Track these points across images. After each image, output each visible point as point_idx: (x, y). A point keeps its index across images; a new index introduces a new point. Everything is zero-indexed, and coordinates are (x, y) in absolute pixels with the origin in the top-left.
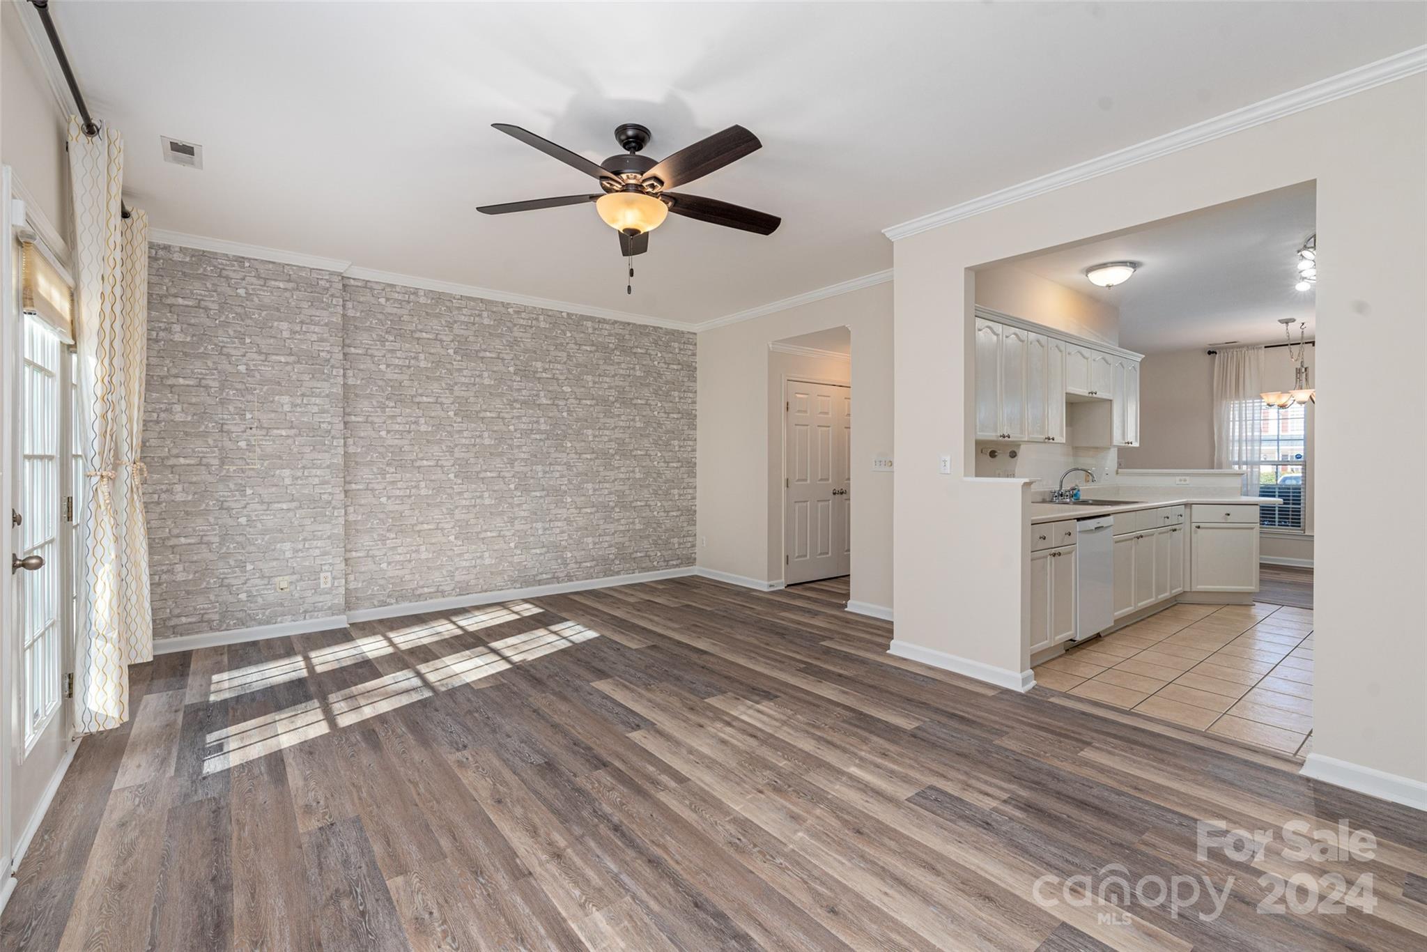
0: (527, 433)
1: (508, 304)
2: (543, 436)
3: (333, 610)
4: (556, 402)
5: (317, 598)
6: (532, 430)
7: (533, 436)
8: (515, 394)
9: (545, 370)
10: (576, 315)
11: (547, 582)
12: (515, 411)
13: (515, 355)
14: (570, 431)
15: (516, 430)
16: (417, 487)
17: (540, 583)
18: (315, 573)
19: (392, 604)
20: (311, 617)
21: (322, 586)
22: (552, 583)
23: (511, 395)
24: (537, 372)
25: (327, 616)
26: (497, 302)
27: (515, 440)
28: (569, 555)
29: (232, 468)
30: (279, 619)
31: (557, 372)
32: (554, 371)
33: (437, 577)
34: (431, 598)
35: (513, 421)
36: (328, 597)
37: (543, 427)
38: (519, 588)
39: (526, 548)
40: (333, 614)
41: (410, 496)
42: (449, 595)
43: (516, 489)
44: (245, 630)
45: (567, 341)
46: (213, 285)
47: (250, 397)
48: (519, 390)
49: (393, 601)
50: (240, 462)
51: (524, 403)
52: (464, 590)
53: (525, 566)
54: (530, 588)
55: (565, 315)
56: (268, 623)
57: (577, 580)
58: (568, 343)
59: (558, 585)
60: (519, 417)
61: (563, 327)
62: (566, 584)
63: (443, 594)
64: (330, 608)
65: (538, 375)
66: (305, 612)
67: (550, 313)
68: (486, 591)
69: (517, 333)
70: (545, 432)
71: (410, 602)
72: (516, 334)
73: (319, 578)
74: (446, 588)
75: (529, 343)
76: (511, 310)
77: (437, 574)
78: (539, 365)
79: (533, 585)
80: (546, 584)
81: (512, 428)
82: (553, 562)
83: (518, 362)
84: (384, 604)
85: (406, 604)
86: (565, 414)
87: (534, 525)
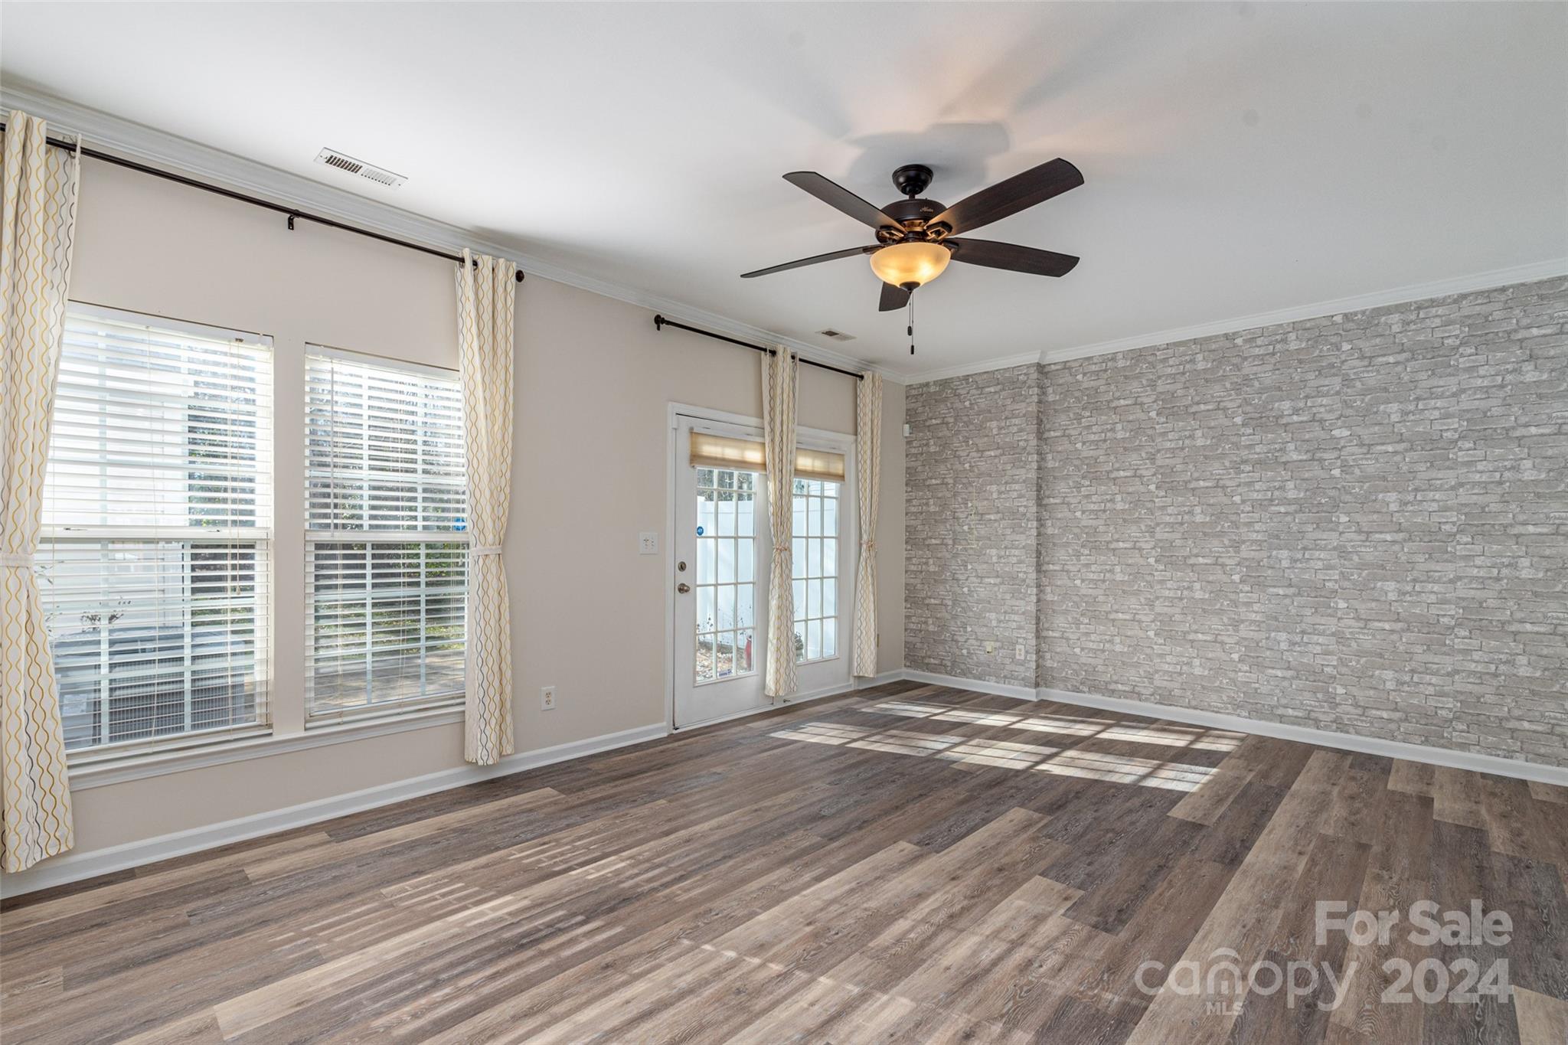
0: (1261, 505)
1: (1234, 334)
2: (1292, 508)
3: (1025, 682)
4: (1318, 455)
5: (1013, 667)
6: (1271, 500)
7: (1273, 508)
8: (1244, 453)
9: (1296, 411)
10: (1363, 312)
11: (1296, 721)
12: (1242, 475)
13: (1245, 399)
14: (1348, 498)
15: (1243, 502)
16: (1111, 571)
17: (1282, 719)
18: (1013, 644)
19: (1084, 692)
20: (1009, 683)
21: (1018, 657)
22: (1305, 725)
23: (1237, 455)
24: (1282, 416)
25: (1021, 685)
26: (1217, 336)
27: (1242, 515)
28: (1340, 690)
29: (960, 547)
30: (987, 678)
31: (1322, 410)
32: (1314, 410)
33: (1132, 675)
34: (1126, 697)
35: (1240, 490)
36: (1022, 669)
37: (1292, 495)
38: (1246, 717)
39: (1258, 665)
40: (1026, 686)
41: (1104, 581)
42: (1146, 700)
43: (1242, 581)
44: (964, 679)
45: (1343, 357)
46: (952, 403)
47: (970, 489)
48: (1250, 447)
49: (1086, 689)
50: (964, 542)
51: (1259, 462)
52: (1165, 698)
53: (1256, 689)
54: (1263, 722)
55: (1338, 319)
56: (980, 679)
57: (1357, 733)
58: (1343, 362)
59: (1315, 731)
60: (1250, 484)
61: (1334, 339)
62: (1332, 733)
63: (1139, 696)
64: (1023, 679)
65: (1284, 421)
66: (1005, 677)
67: (1308, 325)
68: (1195, 708)
69: (1247, 369)
70: (1296, 501)
71: (1103, 695)
72: (1245, 371)
73: (1015, 650)
74: (1143, 691)
75: (1269, 378)
76: (1239, 341)
77: (1133, 671)
78: (1286, 405)
79: (1271, 720)
80: (1293, 724)
81: (1237, 499)
82: (1307, 695)
83: (1249, 409)
84: (1077, 690)
85: (1098, 697)
86: (1336, 472)
87: (1273, 634)
